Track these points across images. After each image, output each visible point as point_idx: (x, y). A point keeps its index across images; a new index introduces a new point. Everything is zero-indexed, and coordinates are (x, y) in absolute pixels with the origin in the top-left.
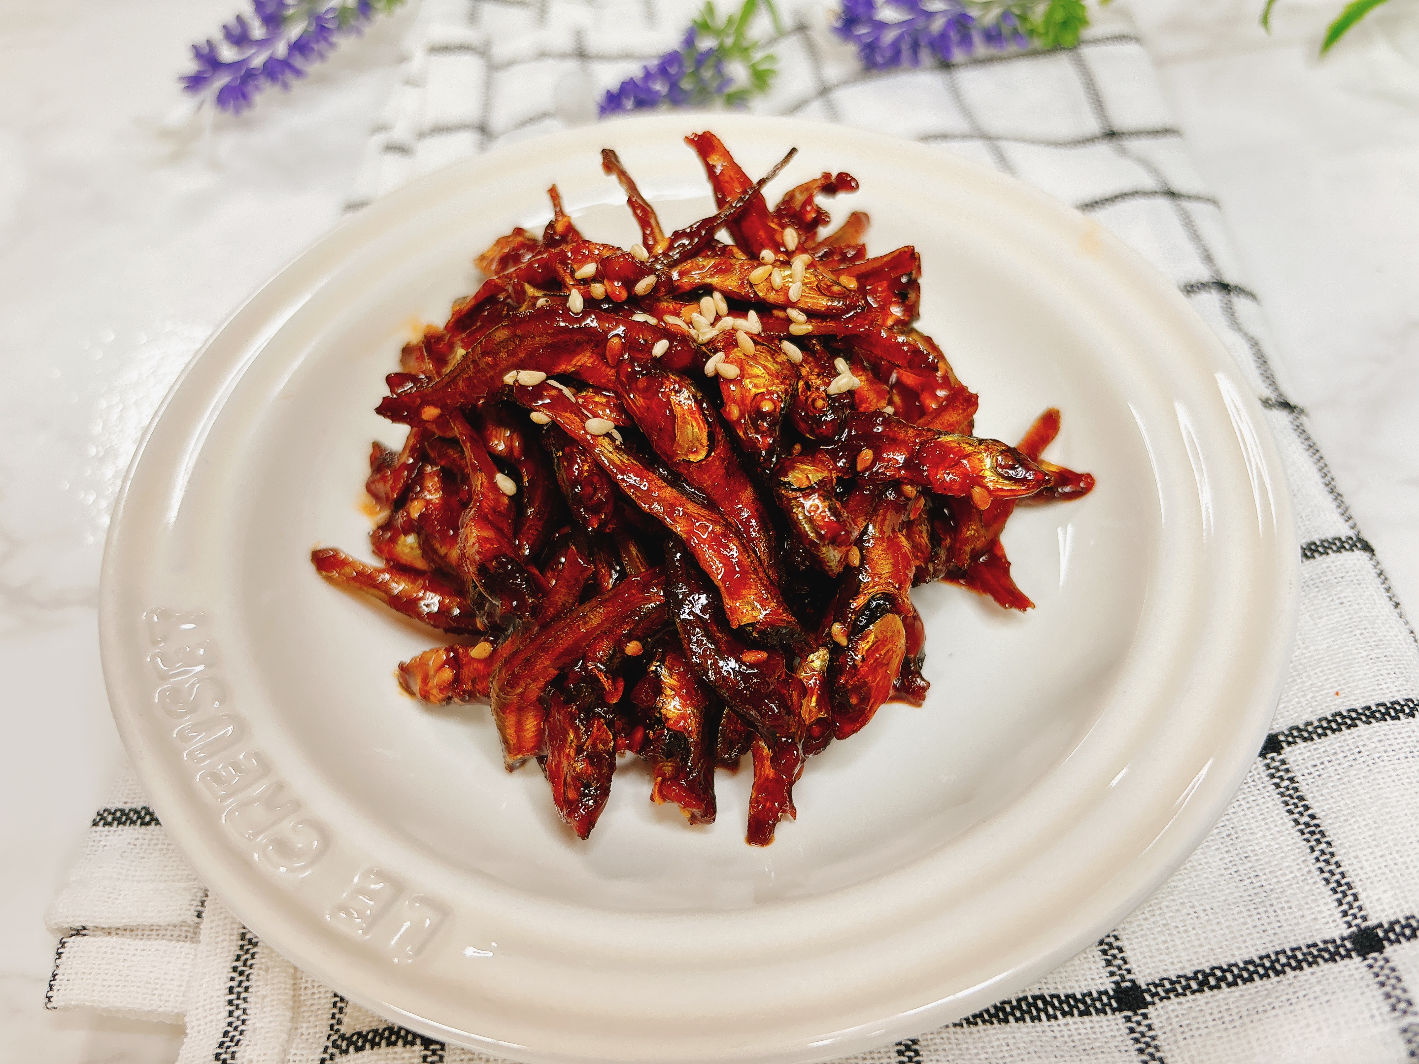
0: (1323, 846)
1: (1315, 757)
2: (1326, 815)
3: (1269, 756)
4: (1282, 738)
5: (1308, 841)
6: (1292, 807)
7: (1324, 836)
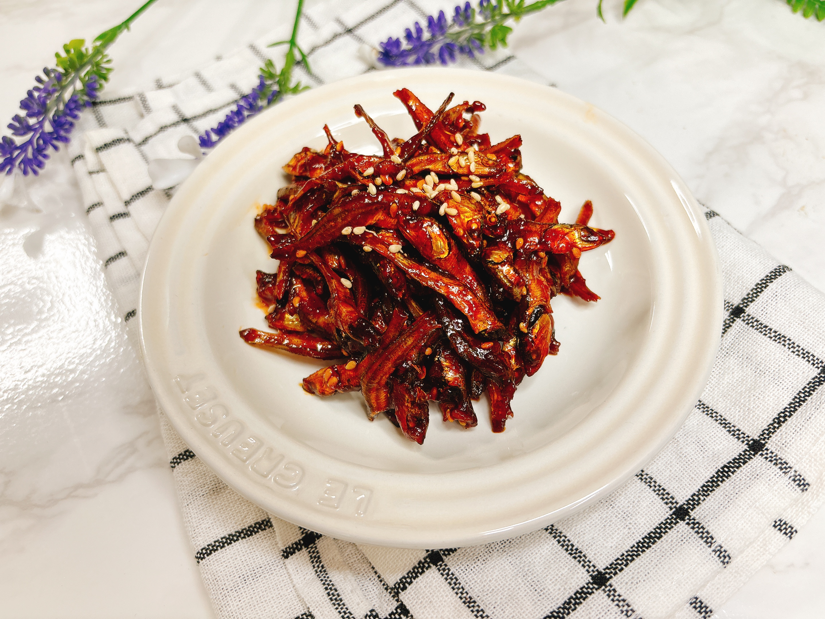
0: (788, 342)
1: (760, 307)
2: (780, 328)
3: (741, 316)
4: (741, 306)
5: (779, 342)
6: (764, 332)
7: (785, 337)
